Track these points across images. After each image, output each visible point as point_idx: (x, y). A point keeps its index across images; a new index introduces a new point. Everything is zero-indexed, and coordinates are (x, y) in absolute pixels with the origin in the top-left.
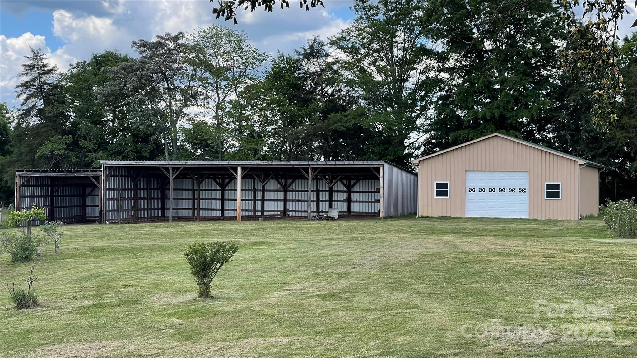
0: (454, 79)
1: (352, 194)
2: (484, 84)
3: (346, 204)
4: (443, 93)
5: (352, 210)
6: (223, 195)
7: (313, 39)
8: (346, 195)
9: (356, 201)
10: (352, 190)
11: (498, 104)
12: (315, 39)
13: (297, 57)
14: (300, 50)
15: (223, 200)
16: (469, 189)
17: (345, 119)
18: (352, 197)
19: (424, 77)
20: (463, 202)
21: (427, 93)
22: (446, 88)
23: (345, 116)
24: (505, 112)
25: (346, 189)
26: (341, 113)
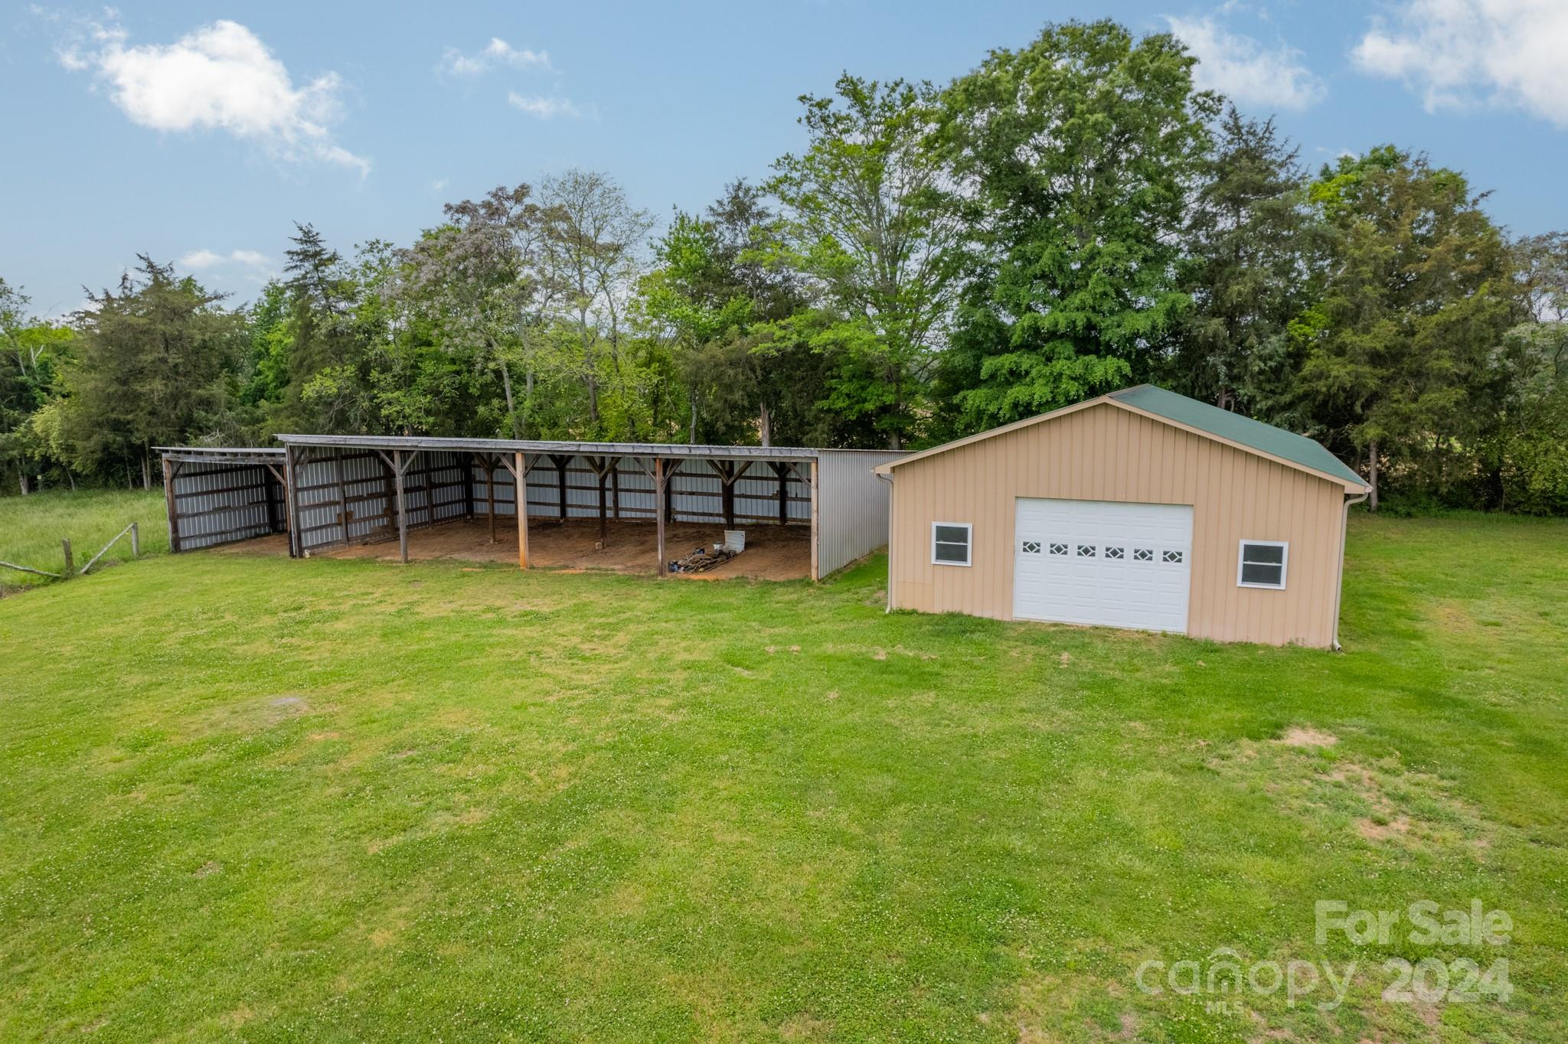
0: (993, 252)
1: (788, 483)
2: (1054, 260)
3: (777, 503)
4: (974, 279)
5: (789, 516)
6: (562, 479)
7: (736, 183)
8: (777, 485)
9: (796, 499)
10: (788, 476)
11: (1084, 302)
12: (740, 184)
13: (711, 219)
14: (715, 206)
15: (563, 487)
16: (1025, 544)
17: (779, 333)
18: (788, 489)
19: (938, 251)
20: (1008, 580)
21: (943, 280)
22: (979, 270)
23: (784, 328)
24: (1096, 319)
25: (776, 476)
26: (775, 321)
